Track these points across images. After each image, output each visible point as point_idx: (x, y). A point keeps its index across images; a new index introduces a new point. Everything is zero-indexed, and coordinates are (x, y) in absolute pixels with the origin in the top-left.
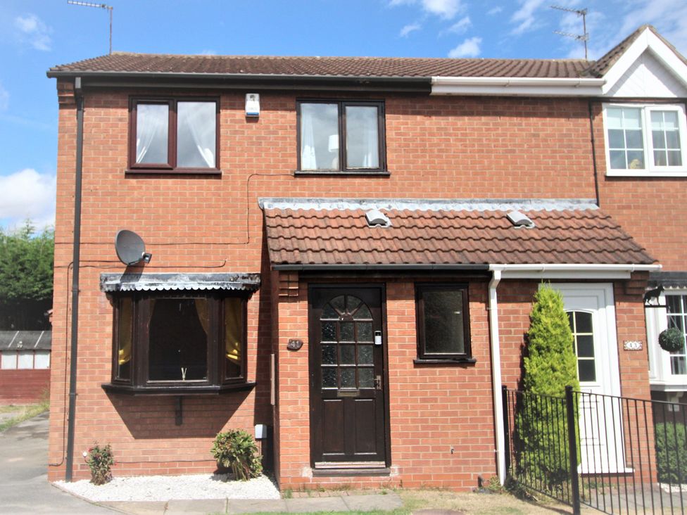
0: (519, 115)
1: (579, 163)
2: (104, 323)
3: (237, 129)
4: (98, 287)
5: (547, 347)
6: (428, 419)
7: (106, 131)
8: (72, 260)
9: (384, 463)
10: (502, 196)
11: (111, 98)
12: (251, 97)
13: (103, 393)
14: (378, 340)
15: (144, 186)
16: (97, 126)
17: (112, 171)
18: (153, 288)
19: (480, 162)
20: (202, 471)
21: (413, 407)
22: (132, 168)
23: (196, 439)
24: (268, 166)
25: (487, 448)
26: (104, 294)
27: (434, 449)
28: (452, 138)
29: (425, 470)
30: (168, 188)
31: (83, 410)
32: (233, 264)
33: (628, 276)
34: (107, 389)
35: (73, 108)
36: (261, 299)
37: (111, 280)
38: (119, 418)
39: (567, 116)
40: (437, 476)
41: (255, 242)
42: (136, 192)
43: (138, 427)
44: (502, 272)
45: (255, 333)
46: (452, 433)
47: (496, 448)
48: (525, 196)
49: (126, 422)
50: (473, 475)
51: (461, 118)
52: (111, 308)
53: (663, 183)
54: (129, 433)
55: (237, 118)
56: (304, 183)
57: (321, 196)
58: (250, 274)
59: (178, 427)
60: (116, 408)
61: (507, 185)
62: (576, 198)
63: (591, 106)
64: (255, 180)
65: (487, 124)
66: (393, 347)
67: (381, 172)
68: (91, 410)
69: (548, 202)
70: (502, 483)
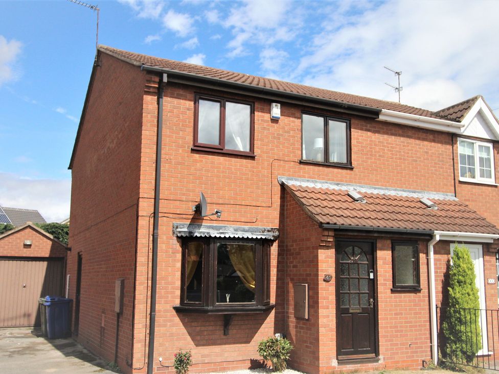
0: (419, 139)
1: (447, 172)
2: (175, 260)
3: (265, 126)
4: (171, 233)
5: (465, 281)
6: (398, 326)
7: (178, 116)
8: (153, 211)
9: (374, 354)
10: (410, 188)
11: (181, 92)
12: (276, 106)
13: (174, 312)
14: (372, 276)
15: (204, 160)
16: (171, 111)
17: (183, 147)
18: (222, 236)
19: (400, 166)
20: (241, 368)
21: (391, 319)
22: (195, 146)
23: (237, 345)
24: (284, 155)
25: (426, 343)
26: (176, 238)
27: (401, 344)
28: (386, 149)
29: (397, 358)
30: (220, 164)
31: (159, 326)
32: (261, 221)
33: (492, 241)
34: (176, 309)
35: (155, 96)
36: (279, 246)
37: (181, 228)
38: (185, 331)
39: (441, 143)
40: (403, 361)
41: (275, 206)
42: (198, 164)
43: (198, 338)
44: (440, 236)
45: (275, 270)
46: (410, 334)
47: (431, 343)
48: (422, 189)
49: (190, 334)
50: (420, 359)
51: (390, 136)
52: (181, 249)
53: (484, 188)
54: (192, 343)
55: (265, 119)
56: (305, 169)
57: (315, 178)
58: (272, 229)
59: (225, 337)
60: (183, 324)
61: (413, 181)
62: (445, 192)
63: (452, 138)
64: (276, 163)
65: (404, 142)
66: (380, 280)
67: (347, 166)
68: (165, 326)
69: (433, 194)
70: (436, 363)
